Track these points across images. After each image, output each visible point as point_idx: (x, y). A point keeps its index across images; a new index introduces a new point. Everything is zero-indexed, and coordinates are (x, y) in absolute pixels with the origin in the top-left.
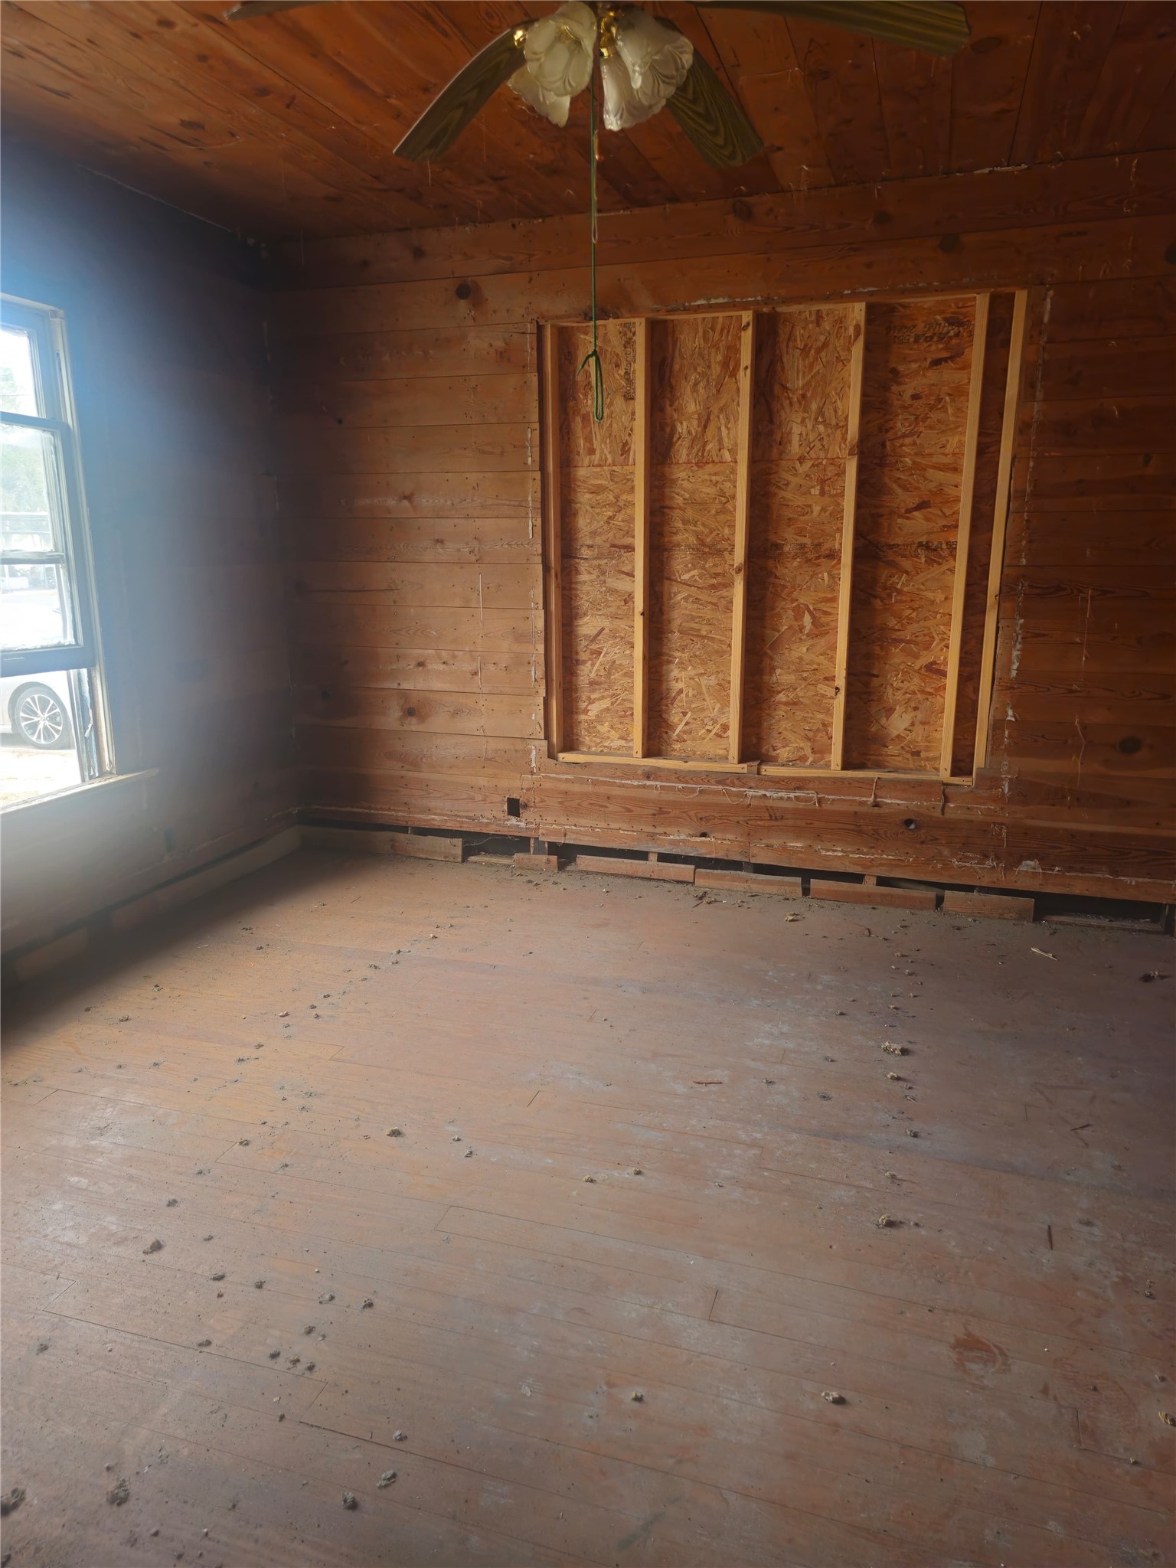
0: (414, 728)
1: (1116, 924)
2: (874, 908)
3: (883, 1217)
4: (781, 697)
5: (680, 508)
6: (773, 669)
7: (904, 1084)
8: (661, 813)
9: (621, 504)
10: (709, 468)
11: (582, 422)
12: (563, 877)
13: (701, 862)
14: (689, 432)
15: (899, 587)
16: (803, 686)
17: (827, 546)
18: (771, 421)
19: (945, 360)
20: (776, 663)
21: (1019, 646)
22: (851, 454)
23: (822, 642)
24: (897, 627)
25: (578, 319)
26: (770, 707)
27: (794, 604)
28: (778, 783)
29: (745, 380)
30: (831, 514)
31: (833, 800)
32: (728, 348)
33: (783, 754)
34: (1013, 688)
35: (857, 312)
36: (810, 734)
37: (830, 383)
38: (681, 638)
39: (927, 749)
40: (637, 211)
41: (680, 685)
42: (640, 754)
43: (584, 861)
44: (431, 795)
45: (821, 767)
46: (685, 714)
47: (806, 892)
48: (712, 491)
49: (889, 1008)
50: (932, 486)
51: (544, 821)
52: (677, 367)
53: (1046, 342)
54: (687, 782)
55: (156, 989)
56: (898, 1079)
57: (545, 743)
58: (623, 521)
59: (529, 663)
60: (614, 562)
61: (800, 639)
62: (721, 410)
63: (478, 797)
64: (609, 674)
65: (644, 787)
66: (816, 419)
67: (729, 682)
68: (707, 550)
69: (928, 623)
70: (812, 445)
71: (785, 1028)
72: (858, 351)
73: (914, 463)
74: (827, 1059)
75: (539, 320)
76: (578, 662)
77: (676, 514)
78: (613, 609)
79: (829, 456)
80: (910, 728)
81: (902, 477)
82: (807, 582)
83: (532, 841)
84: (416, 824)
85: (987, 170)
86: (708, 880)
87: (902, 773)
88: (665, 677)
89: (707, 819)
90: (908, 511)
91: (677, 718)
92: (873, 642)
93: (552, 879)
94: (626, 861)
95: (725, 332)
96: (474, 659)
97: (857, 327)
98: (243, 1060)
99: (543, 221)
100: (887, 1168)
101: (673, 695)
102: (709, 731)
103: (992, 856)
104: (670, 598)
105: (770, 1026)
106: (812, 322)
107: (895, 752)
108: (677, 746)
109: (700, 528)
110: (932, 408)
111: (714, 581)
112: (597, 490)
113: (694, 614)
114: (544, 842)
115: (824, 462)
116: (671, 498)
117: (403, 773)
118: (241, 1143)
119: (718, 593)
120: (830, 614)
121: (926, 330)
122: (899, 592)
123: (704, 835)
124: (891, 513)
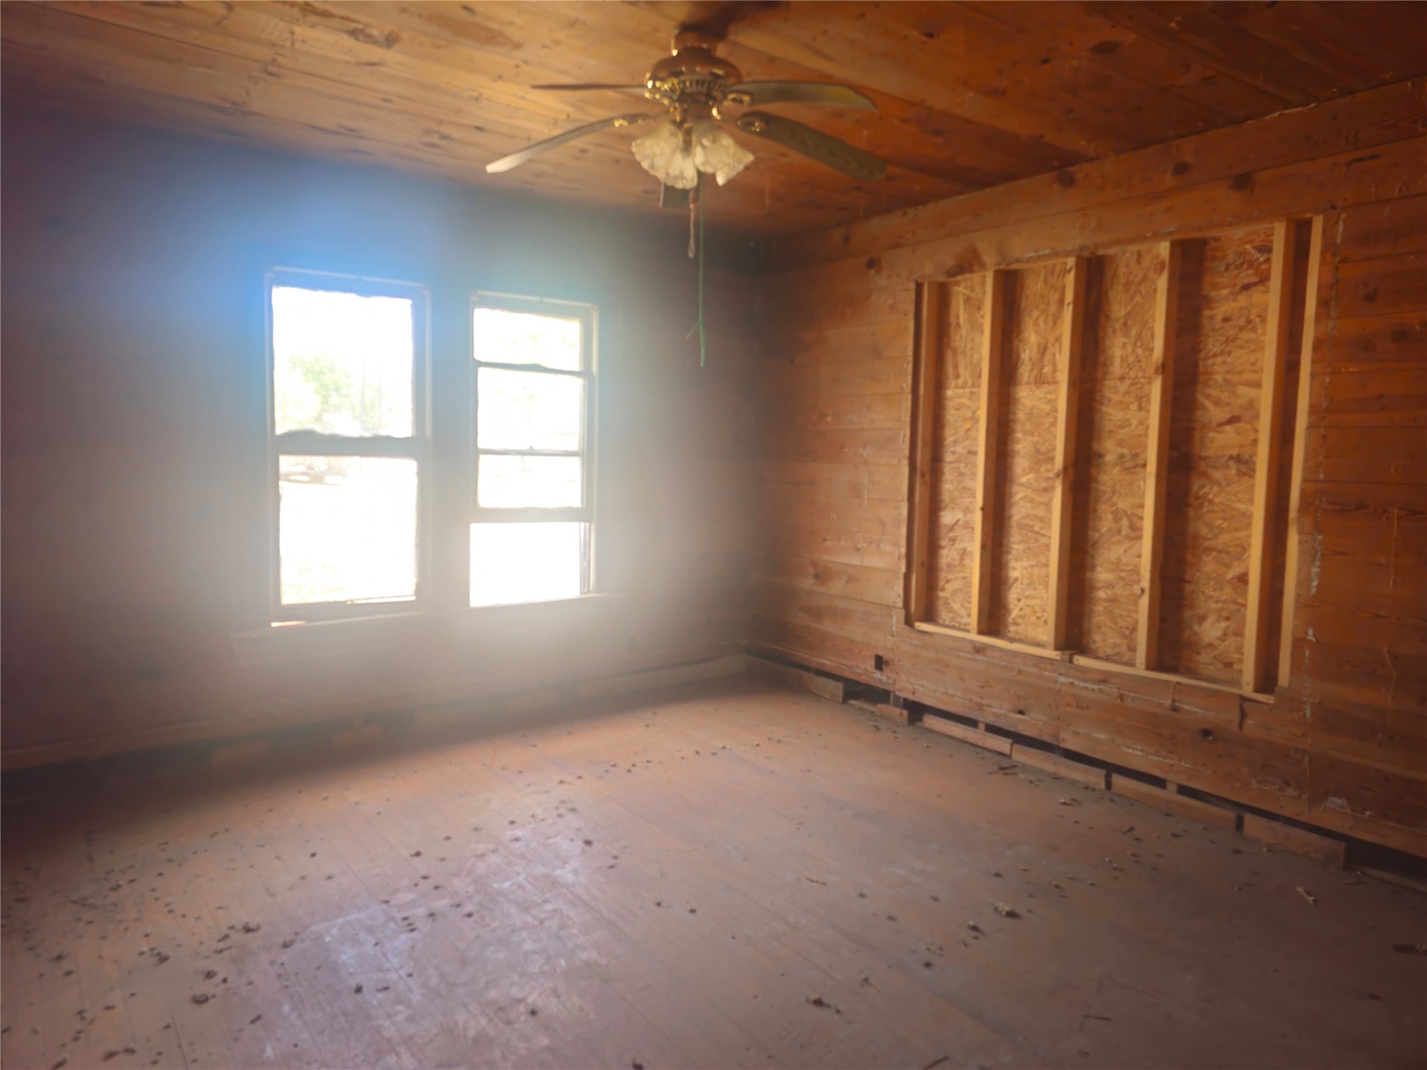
0: (820, 589)
2: (1171, 815)
4: (1101, 594)
6: (1093, 567)
8: (988, 687)
10: (1045, 387)
11: (952, 354)
12: (912, 730)
13: (1018, 738)
14: (1030, 358)
15: (1210, 496)
17: (1142, 456)
19: (1255, 284)
20: (1097, 562)
21: (1318, 563)
22: (1156, 373)
23: (1133, 546)
24: (1208, 536)
25: (951, 275)
26: (1090, 603)
27: (1114, 508)
28: (1085, 673)
30: (1147, 427)
31: (1134, 698)
32: (1060, 288)
33: (1101, 648)
34: (1313, 606)
35: (1162, 250)
36: (1127, 632)
38: (1019, 532)
39: (1236, 660)
41: (1016, 574)
42: (976, 631)
43: (929, 720)
45: (1129, 665)
46: (1019, 600)
47: (1109, 785)
50: (1241, 402)
51: (900, 679)
54: (1009, 661)
57: (904, 612)
58: (977, 432)
60: (969, 465)
61: (1119, 540)
64: (961, 559)
65: (975, 660)
66: (1135, 343)
68: (1041, 457)
70: (1131, 366)
72: (1163, 282)
73: (1225, 380)
75: (919, 280)
76: (939, 547)
77: (1018, 427)
78: (964, 504)
79: (1146, 375)
80: (1222, 637)
81: (1213, 393)
83: (891, 695)
85: (1277, 113)
86: (1023, 755)
88: (1005, 565)
89: (1025, 698)
90: (1220, 425)
91: (1013, 602)
92: (1186, 549)
93: (904, 731)
94: (959, 725)
95: (1061, 275)
97: (1162, 262)
99: (924, 207)
101: (1011, 582)
102: (1039, 618)
103: (1294, 785)
104: (1012, 497)
106: (1133, 261)
107: (1207, 660)
108: (1011, 629)
109: (1036, 439)
110: (1241, 329)
111: (1044, 484)
112: (959, 408)
113: (1029, 512)
116: (1016, 414)
117: (810, 624)
119: (1046, 495)
120: (1143, 519)
121: (1236, 258)
122: (1211, 502)
123: (1021, 712)
124: (1204, 426)
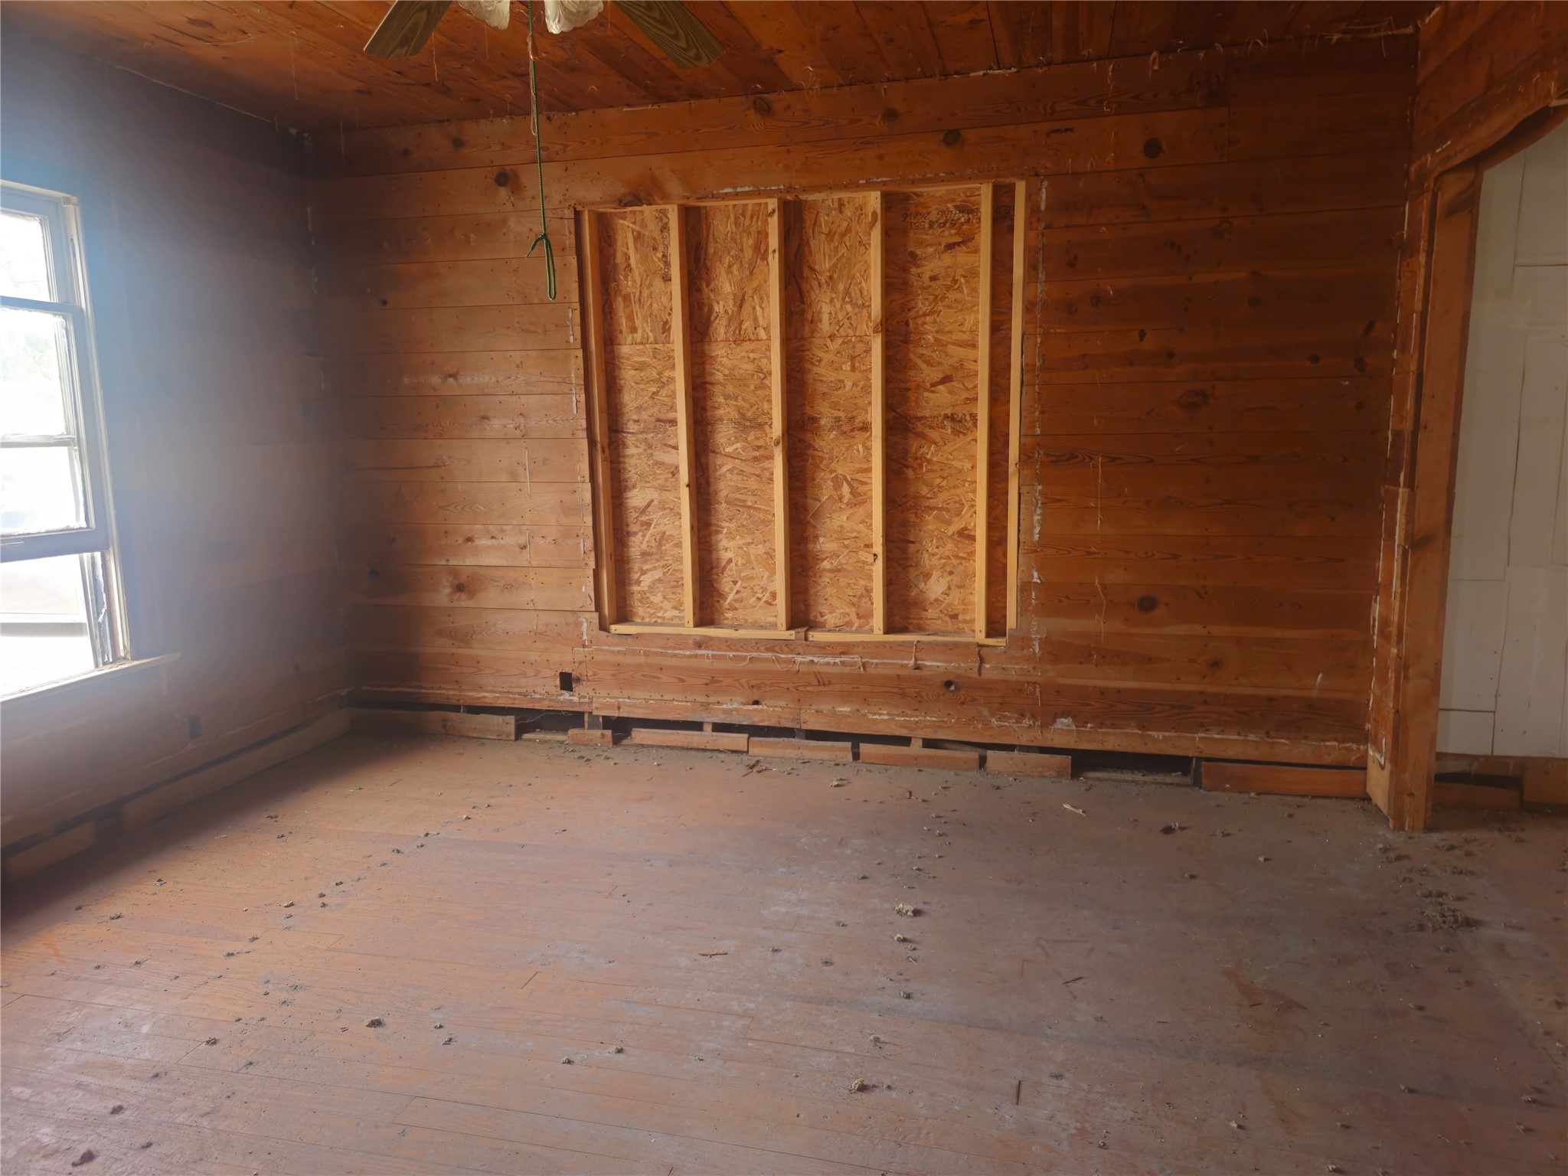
0: (463, 604)
1: (1149, 778)
2: (920, 771)
3: (857, 1082)
4: (826, 565)
5: (721, 384)
6: (817, 537)
8: (713, 682)
9: (664, 380)
10: (747, 345)
11: (624, 302)
12: (617, 752)
13: (755, 731)
14: (726, 312)
15: (928, 457)
16: (845, 553)
17: (859, 419)
18: (803, 302)
19: (958, 244)
20: (819, 532)
21: (1041, 512)
22: (875, 332)
23: (860, 511)
24: (929, 496)
25: (615, 205)
26: (815, 574)
27: (833, 475)
28: (824, 648)
29: (774, 263)
30: (862, 388)
31: (877, 664)
32: (759, 233)
33: (831, 619)
34: (1037, 551)
35: (873, 200)
36: (855, 600)
37: (855, 266)
38: (728, 509)
39: (965, 611)
40: (664, 106)
41: (729, 555)
42: (691, 623)
43: (640, 735)
44: (483, 672)
45: (866, 632)
46: (735, 583)
47: (856, 756)
48: (750, 367)
49: (912, 869)
50: (952, 361)
51: (597, 695)
52: (711, 250)
53: (1045, 228)
54: (737, 651)
55: (158, 884)
57: (596, 615)
58: (667, 396)
59: (578, 536)
60: (660, 436)
61: (840, 508)
62: (755, 290)
63: (530, 672)
64: (660, 545)
65: (696, 656)
66: (844, 299)
67: (775, 551)
68: (748, 424)
69: (958, 491)
70: (841, 323)
72: (876, 236)
73: (936, 340)
75: (576, 206)
76: (629, 534)
77: (717, 389)
78: (660, 482)
79: (857, 334)
80: (947, 592)
81: (924, 352)
82: (843, 454)
83: (586, 716)
84: (468, 702)
85: (981, 73)
86: (761, 748)
87: (941, 636)
88: (714, 547)
89: (758, 687)
90: (933, 385)
91: (728, 586)
92: (908, 510)
93: (606, 754)
94: (681, 732)
95: (755, 219)
96: (522, 533)
97: (874, 213)
98: (233, 954)
99: (577, 114)
101: (724, 564)
102: (759, 599)
103: (1028, 715)
104: (715, 470)
105: (790, 893)
106: (835, 209)
107: (935, 616)
108: (729, 615)
109: (741, 403)
110: (948, 288)
111: (757, 454)
112: (641, 367)
113: (739, 485)
114: (598, 716)
115: (853, 339)
116: (712, 374)
117: (454, 650)
118: (208, 1042)
119: (761, 465)
120: (868, 484)
121: (939, 216)
122: (929, 461)
123: (756, 703)
124: (918, 387)
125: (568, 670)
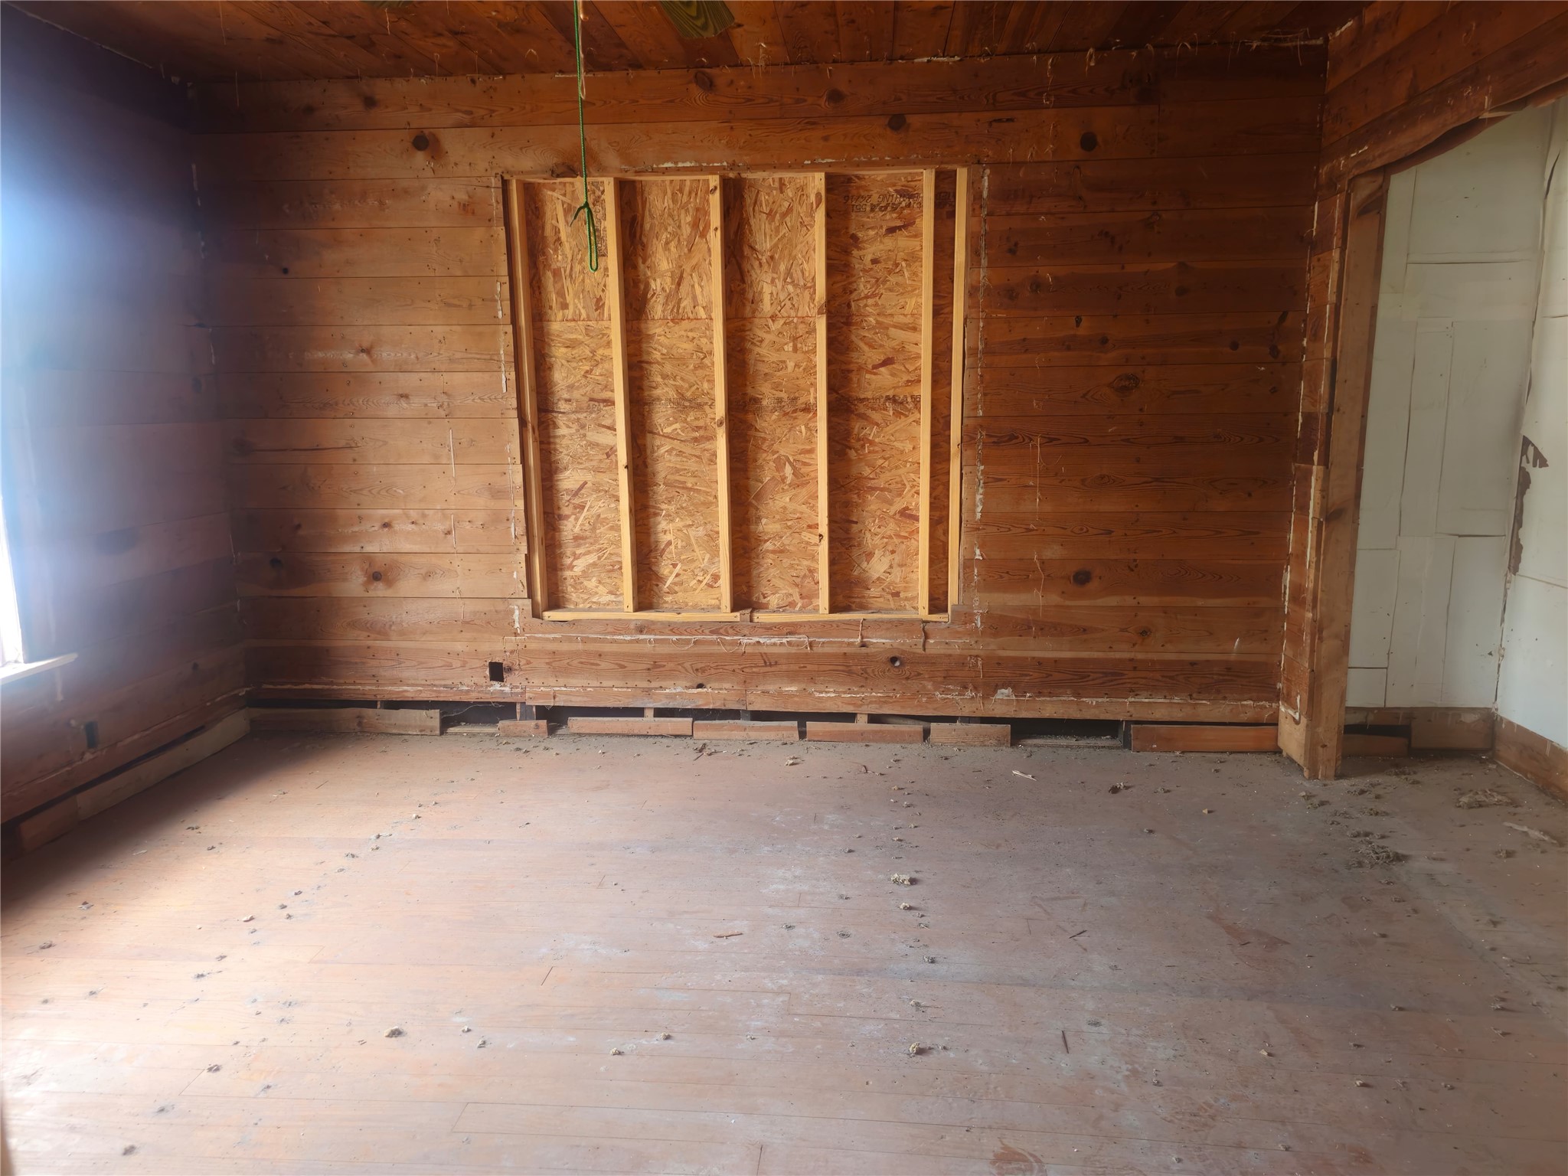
0: (380, 593)
1: (1082, 742)
2: (867, 746)
3: (913, 1046)
4: (768, 546)
5: (658, 363)
6: (759, 519)
7: (916, 913)
8: (656, 667)
9: (598, 358)
10: (685, 324)
11: (554, 276)
12: (553, 742)
13: (699, 714)
14: (663, 289)
15: (871, 438)
16: (788, 534)
17: (802, 400)
18: (743, 281)
19: (900, 228)
20: (761, 513)
21: (981, 491)
22: (820, 313)
23: (803, 492)
24: (871, 477)
25: (545, 176)
26: (758, 556)
27: (776, 456)
28: (770, 629)
29: (715, 240)
30: (804, 369)
31: (824, 643)
32: (697, 210)
33: (773, 600)
34: (978, 529)
35: (817, 181)
36: (798, 580)
37: (796, 246)
38: (666, 490)
39: (906, 589)
40: (600, 75)
41: (669, 537)
42: (631, 608)
43: (576, 723)
44: (403, 665)
45: (810, 612)
46: (675, 566)
47: (803, 735)
48: (689, 347)
49: (893, 840)
50: (894, 344)
51: (531, 684)
52: (647, 226)
53: (987, 215)
54: (681, 634)
55: (84, 907)
56: (910, 908)
57: (529, 602)
58: (601, 375)
59: (508, 520)
60: (593, 416)
61: (783, 489)
62: (694, 268)
63: (457, 663)
64: (594, 529)
65: (638, 641)
66: (785, 280)
67: (718, 533)
68: (687, 404)
69: (900, 472)
70: (783, 304)
71: (798, 872)
72: (820, 216)
73: (878, 322)
74: (841, 897)
75: (503, 175)
76: (560, 517)
77: (655, 368)
78: (595, 463)
79: (799, 315)
80: (889, 571)
81: (867, 335)
82: (786, 435)
83: (518, 707)
84: (387, 697)
85: (925, 60)
86: (706, 731)
87: (885, 613)
88: (652, 530)
89: (703, 670)
90: (875, 367)
91: (668, 570)
92: (851, 491)
93: (543, 745)
94: (621, 719)
95: (693, 195)
96: (445, 517)
97: (818, 195)
98: (202, 976)
99: (504, 78)
100: (911, 997)
101: (662, 547)
102: (700, 582)
103: (971, 686)
104: (653, 452)
105: (783, 871)
106: (776, 189)
107: (877, 594)
108: (669, 598)
109: (679, 383)
110: (890, 272)
111: (697, 434)
112: (572, 345)
113: (678, 466)
114: (532, 706)
115: (795, 320)
116: (649, 353)
117: (370, 643)
118: (210, 1069)
119: (701, 446)
120: (810, 465)
121: (880, 200)
122: (872, 443)
123: (700, 686)
124: (860, 369)
125: (497, 660)
